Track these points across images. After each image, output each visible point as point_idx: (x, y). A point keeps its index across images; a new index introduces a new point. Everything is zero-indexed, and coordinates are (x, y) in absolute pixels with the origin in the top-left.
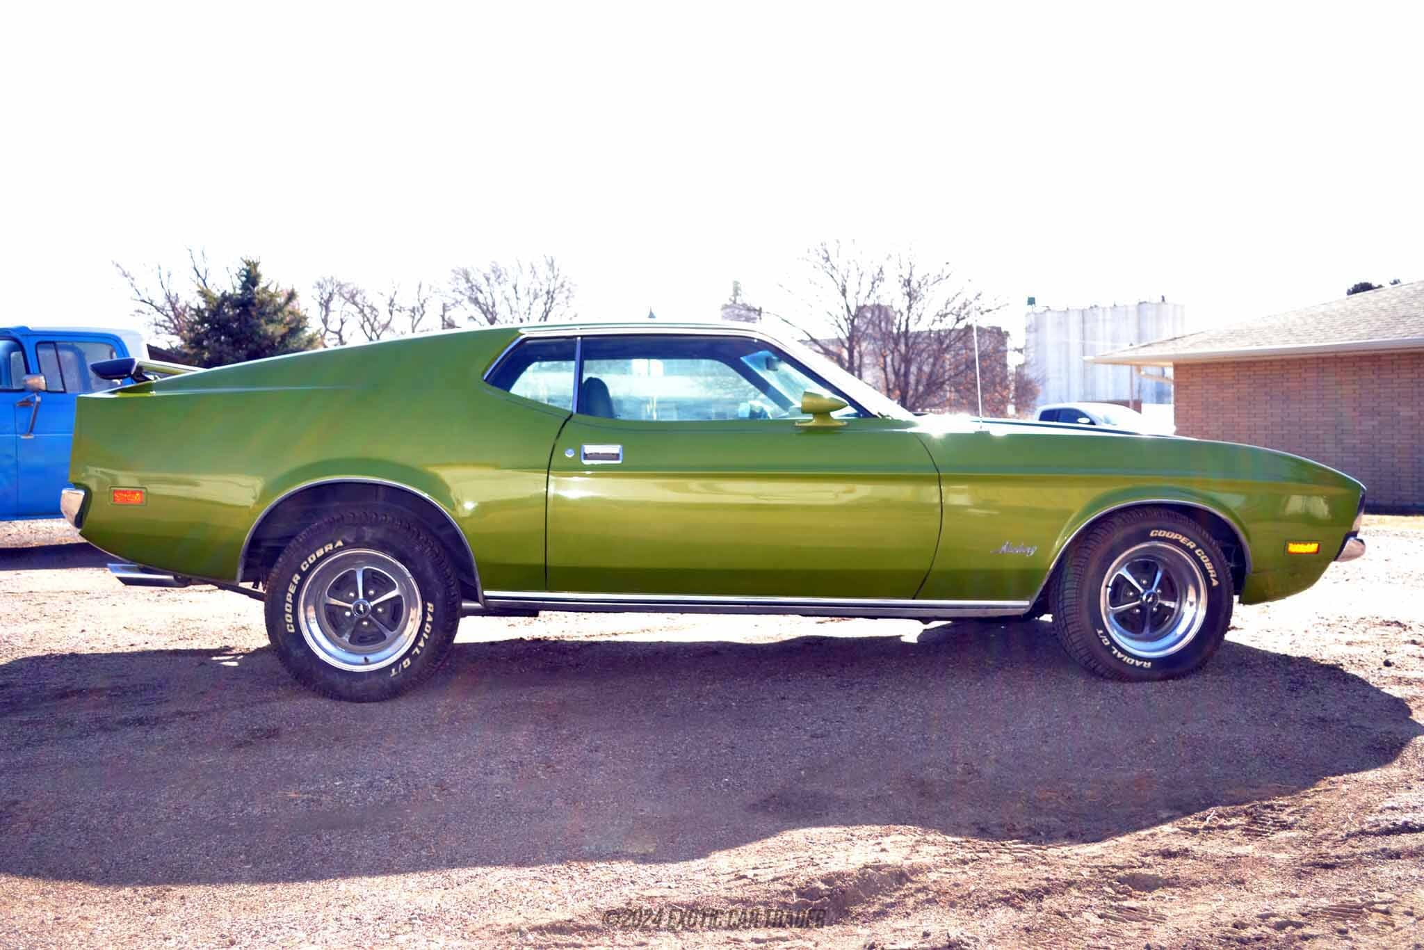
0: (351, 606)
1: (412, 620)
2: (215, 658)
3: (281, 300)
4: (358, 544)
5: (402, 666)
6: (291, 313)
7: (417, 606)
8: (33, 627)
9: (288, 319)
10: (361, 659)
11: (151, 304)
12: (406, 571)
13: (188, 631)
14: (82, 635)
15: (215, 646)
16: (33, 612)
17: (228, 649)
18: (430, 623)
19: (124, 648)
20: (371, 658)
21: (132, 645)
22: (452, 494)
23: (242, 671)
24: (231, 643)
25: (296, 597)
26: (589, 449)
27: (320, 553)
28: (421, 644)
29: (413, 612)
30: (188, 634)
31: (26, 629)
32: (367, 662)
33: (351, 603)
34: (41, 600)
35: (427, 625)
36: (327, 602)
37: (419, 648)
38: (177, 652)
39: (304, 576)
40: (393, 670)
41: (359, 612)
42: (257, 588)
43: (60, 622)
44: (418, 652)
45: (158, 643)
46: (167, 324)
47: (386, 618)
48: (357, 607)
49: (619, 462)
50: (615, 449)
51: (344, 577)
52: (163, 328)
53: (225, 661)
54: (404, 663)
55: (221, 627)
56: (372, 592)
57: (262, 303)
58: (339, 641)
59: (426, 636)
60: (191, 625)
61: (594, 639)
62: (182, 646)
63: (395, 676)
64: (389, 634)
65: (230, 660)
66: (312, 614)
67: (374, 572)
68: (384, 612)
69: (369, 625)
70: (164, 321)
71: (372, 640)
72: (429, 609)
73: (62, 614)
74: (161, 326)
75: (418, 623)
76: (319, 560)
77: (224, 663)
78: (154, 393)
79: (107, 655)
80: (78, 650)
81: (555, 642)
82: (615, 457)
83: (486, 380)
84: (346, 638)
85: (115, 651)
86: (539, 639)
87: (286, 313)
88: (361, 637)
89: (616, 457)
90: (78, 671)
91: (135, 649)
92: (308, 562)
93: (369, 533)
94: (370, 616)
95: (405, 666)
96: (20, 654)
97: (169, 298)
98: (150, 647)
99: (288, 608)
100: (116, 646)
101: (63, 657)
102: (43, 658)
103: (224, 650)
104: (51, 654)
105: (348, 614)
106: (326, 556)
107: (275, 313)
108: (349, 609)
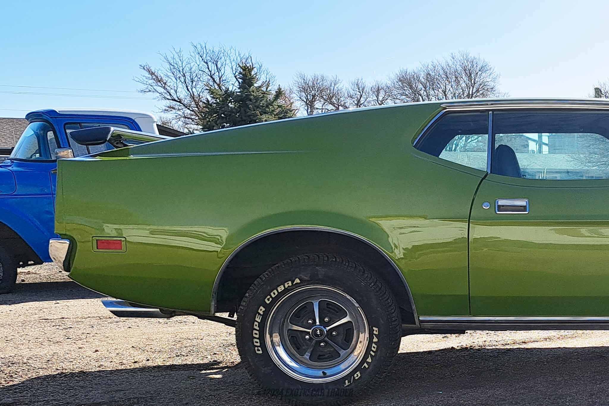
0: (310, 331)
1: (361, 342)
2: (204, 372)
3: (271, 97)
4: (314, 280)
5: (354, 378)
6: (279, 106)
7: (365, 331)
8: (55, 348)
9: (277, 111)
10: (320, 373)
11: (180, 102)
12: (354, 302)
13: (185, 349)
14: (95, 355)
15: (206, 361)
16: (59, 335)
17: (216, 363)
18: (375, 343)
19: (129, 365)
20: (328, 372)
21: (135, 362)
22: (390, 240)
23: (225, 382)
24: (219, 358)
25: (262, 325)
26: (501, 202)
27: (281, 289)
28: (369, 360)
29: (361, 336)
30: (184, 351)
31: (46, 351)
32: (325, 375)
33: (310, 329)
34: (69, 324)
35: (374, 345)
36: (290, 328)
37: (368, 363)
38: (172, 367)
39: (268, 308)
40: (347, 381)
41: (317, 336)
42: (233, 317)
43: (79, 343)
44: (367, 366)
45: (157, 360)
46: (193, 117)
47: (340, 339)
48: (315, 331)
49: (527, 213)
50: (522, 203)
51: (304, 307)
52: (191, 120)
53: (211, 374)
54: (355, 375)
55: (213, 344)
56: (326, 319)
57: (257, 98)
58: (301, 359)
59: (373, 354)
60: (188, 343)
61: (508, 347)
62: (178, 361)
63: (348, 386)
64: (342, 352)
65: (215, 373)
66: (277, 339)
67: (329, 304)
68: (337, 335)
69: (325, 345)
70: (192, 115)
71: (329, 357)
72: (375, 332)
73: (84, 336)
74: (189, 118)
75: (366, 343)
76: (280, 294)
77: (211, 376)
78: (132, 157)
79: (111, 372)
80: (86, 369)
81: (479, 350)
82: (522, 208)
83: (414, 146)
84: (307, 356)
85: (120, 368)
86: (466, 348)
87: (276, 107)
88: (320, 356)
89: (524, 208)
90: (82, 387)
91: (137, 366)
92: (271, 297)
93: (321, 271)
94: (326, 338)
95: (356, 378)
96: (34, 374)
97: (193, 98)
98: (150, 364)
99: (256, 334)
100: (122, 363)
101: (72, 375)
102: (54, 376)
103: (213, 364)
104: (62, 373)
105: (307, 337)
106: (286, 291)
107: (267, 106)
108: (308, 333)
